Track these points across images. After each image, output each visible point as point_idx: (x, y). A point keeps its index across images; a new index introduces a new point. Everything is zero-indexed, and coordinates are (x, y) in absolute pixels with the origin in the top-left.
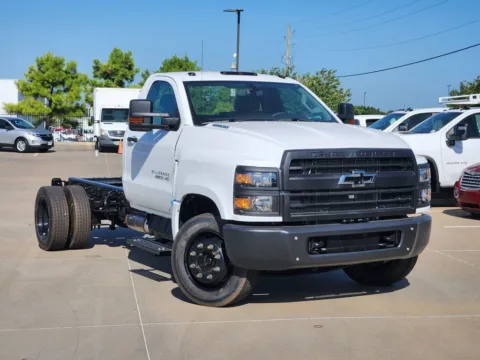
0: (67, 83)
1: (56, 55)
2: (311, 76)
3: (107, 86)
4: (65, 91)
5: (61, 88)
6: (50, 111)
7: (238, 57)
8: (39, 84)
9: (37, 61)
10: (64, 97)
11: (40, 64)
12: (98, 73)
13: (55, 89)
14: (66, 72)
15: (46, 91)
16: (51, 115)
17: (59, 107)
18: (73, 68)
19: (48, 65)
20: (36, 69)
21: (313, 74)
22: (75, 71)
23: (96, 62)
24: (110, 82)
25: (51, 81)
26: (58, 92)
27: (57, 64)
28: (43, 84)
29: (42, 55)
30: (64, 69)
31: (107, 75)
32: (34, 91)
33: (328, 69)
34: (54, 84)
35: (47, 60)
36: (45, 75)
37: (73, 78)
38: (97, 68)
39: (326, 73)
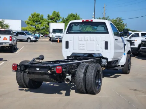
0: (41, 21)
1: (37, 13)
2: (114, 19)
3: (52, 22)
4: (40, 24)
5: (39, 23)
6: (36, 30)
7: (94, 14)
8: (32, 22)
9: (32, 15)
10: (40, 25)
11: (33, 16)
12: (49, 18)
13: (37, 23)
14: (40, 18)
15: (34, 24)
16: (36, 31)
17: (38, 29)
18: (42, 17)
19: (35, 16)
20: (31, 17)
22: (43, 18)
23: (49, 15)
24: (53, 21)
25: (36, 21)
26: (38, 24)
27: (38, 16)
28: (33, 22)
29: (33, 13)
30: (40, 17)
31: (52, 19)
32: (31, 24)
33: (119, 17)
34: (37, 22)
35: (35, 14)
36: (34, 19)
37: (42, 20)
38: (49, 17)
39: (119, 19)
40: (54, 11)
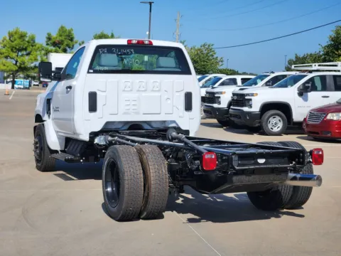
0: (29, 50)
1: (22, 30)
2: (196, 48)
3: (56, 52)
4: (28, 54)
5: (24, 53)
6: (17, 68)
7: (149, 34)
8: (10, 50)
9: (9, 33)
10: (26, 59)
11: (11, 35)
12: (49, 43)
13: (20, 54)
14: (28, 42)
15: (14, 55)
16: (17, 71)
17: (23, 66)
18: (33, 39)
19: (16, 36)
20: (8, 38)
21: (198, 47)
22: (34, 42)
23: (49, 34)
24: (58, 49)
25: (17, 47)
26: (22, 55)
27: (22, 36)
28: (12, 50)
29: (12, 30)
30: (27, 39)
31: (55, 44)
32: (5, 55)
33: (208, 43)
34: (20, 50)
35: (16, 33)
36: (13, 44)
37: (33, 46)
38: (49, 39)
39: (207, 46)
40: (62, 27)
